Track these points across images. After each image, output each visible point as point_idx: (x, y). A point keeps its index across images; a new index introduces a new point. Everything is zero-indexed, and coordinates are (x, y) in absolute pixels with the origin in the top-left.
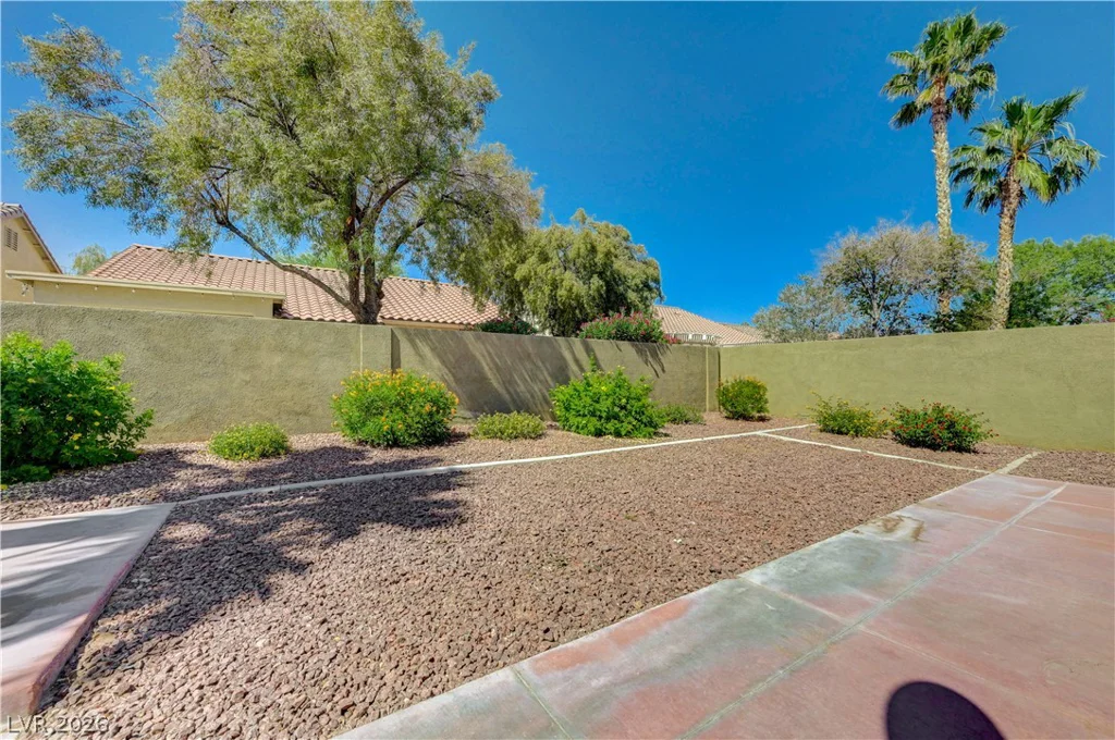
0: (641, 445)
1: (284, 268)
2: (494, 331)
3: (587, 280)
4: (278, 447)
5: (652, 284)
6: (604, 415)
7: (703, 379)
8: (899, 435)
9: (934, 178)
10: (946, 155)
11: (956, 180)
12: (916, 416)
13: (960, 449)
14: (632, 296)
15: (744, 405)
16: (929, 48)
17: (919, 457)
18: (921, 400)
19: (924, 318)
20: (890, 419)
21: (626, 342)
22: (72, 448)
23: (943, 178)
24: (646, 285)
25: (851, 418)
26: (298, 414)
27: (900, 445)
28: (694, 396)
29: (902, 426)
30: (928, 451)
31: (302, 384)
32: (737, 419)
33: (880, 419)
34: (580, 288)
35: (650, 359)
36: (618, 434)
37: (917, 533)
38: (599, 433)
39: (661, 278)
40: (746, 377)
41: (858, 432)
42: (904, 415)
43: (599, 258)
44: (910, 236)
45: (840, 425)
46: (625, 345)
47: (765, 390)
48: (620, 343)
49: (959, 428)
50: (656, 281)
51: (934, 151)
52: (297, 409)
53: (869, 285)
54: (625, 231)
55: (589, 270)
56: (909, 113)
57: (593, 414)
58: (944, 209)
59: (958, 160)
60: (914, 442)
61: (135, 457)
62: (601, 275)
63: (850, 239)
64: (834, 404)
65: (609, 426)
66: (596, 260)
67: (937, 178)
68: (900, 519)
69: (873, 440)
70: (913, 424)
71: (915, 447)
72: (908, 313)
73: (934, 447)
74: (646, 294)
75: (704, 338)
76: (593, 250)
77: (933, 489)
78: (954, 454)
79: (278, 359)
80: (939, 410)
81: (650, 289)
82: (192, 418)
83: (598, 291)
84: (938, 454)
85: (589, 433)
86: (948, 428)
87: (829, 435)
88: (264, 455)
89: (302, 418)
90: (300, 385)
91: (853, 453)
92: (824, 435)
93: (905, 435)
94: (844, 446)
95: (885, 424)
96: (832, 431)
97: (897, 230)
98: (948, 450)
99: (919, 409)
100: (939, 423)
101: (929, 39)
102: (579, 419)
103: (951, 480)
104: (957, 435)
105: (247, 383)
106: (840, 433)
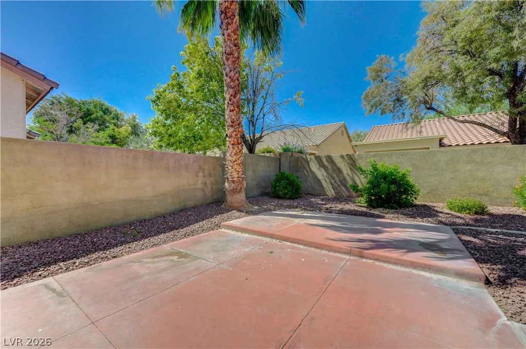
4: (482, 211)
22: (403, 200)
26: (481, 195)
31: (483, 179)
61: (415, 206)
79: (469, 167)
82: (429, 193)
88: (476, 213)
89: (483, 197)
90: (482, 180)
105: (453, 178)
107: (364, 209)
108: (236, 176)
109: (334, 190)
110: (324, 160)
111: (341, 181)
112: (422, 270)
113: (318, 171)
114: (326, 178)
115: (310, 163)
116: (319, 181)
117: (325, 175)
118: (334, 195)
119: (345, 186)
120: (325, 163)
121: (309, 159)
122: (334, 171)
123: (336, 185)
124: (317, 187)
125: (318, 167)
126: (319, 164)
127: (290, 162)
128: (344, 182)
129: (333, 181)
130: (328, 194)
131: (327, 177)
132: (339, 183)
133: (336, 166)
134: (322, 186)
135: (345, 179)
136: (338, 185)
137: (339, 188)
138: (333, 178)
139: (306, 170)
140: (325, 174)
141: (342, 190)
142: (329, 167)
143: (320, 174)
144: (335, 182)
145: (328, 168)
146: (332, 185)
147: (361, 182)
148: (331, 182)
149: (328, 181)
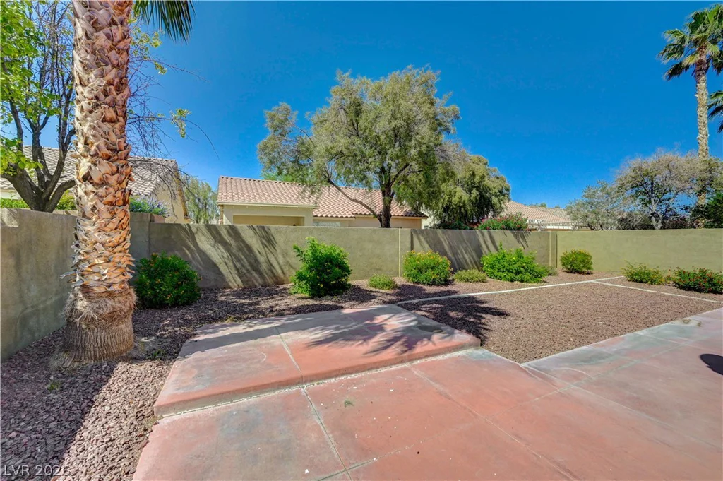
0: (535, 286)
1: (353, 200)
2: (448, 228)
3: (470, 192)
4: (393, 284)
5: (505, 192)
6: (514, 271)
7: (548, 250)
8: (678, 284)
9: (697, 113)
10: (706, 98)
11: (712, 114)
12: (689, 274)
13: (715, 292)
14: (495, 200)
15: (578, 266)
16: (694, 28)
17: (692, 296)
18: (692, 265)
19: (687, 208)
20: (672, 275)
21: (509, 231)
23: (703, 113)
24: (501, 192)
25: (648, 274)
26: (377, 269)
27: (679, 289)
28: (543, 259)
29: (680, 279)
30: (696, 293)
32: (574, 273)
33: (665, 276)
34: (465, 197)
35: (521, 240)
36: (522, 281)
37: (699, 324)
38: (512, 281)
39: (511, 188)
40: (577, 249)
41: (653, 282)
42: (682, 274)
43: (477, 179)
44: (679, 159)
45: (640, 278)
46: (508, 232)
47: (591, 257)
48: (506, 231)
49: (715, 281)
50: (508, 190)
51: (697, 96)
52: (377, 267)
53: (649, 189)
54: (486, 160)
55: (470, 187)
56: (677, 70)
57: (508, 271)
58: (703, 135)
59: (713, 101)
60: (687, 288)
62: (478, 188)
63: (637, 161)
64: (637, 266)
65: (517, 277)
66: (475, 180)
67: (698, 114)
68: (690, 320)
69: (662, 287)
70: (687, 278)
71: (688, 290)
72: (676, 204)
73: (700, 291)
74: (501, 197)
75: (536, 222)
76: (473, 175)
77: (702, 310)
78: (712, 295)
80: (703, 272)
81: (504, 195)
83: (476, 198)
84: (702, 295)
85: (508, 280)
86: (709, 281)
87: (635, 283)
91: (653, 293)
92: (631, 283)
93: (682, 284)
94: (646, 289)
95: (669, 278)
96: (636, 281)
97: (670, 156)
98: (709, 292)
99: (690, 270)
100: (703, 278)
101: (694, 21)
102: (501, 273)
103: (712, 307)
104: (714, 285)
106: (641, 282)
107: (310, 302)
108: (118, 280)
109: (240, 278)
110: (224, 233)
111: (250, 264)
112: (454, 351)
113: (213, 249)
114: (227, 261)
115: (196, 236)
116: (215, 265)
117: (225, 256)
118: (241, 285)
119: (257, 270)
120: (225, 237)
121: (194, 230)
122: (240, 249)
123: (245, 271)
124: (212, 276)
125: (213, 243)
126: (214, 237)
127: (150, 233)
128: (255, 265)
129: (238, 265)
130: (231, 284)
131: (228, 259)
132: (249, 268)
133: (243, 241)
134: (220, 273)
135: (256, 260)
136: (247, 270)
137: (248, 275)
138: (239, 260)
139: (189, 248)
140: (226, 254)
141: (254, 277)
142: (233, 243)
143: (216, 254)
144: (243, 266)
145: (230, 245)
146: (237, 269)
147: (279, 264)
148: (235, 266)
149: (231, 264)
